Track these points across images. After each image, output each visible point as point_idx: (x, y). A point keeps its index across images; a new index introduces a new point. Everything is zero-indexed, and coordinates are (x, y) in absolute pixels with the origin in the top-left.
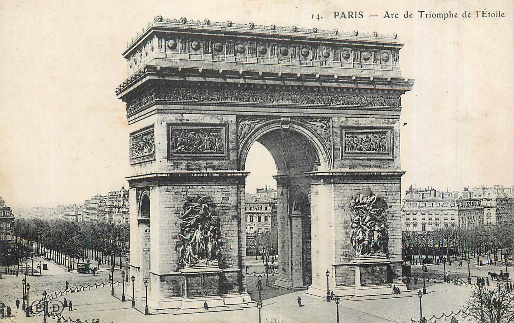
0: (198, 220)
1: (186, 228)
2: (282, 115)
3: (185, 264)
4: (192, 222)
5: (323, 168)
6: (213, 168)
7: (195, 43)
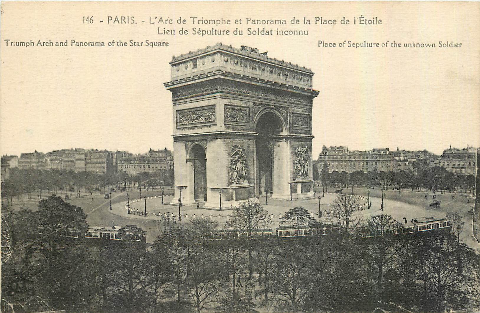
0: (239, 158)
1: (233, 163)
2: (271, 104)
3: (233, 182)
4: (236, 159)
5: (285, 133)
6: (244, 130)
7: (236, 61)
